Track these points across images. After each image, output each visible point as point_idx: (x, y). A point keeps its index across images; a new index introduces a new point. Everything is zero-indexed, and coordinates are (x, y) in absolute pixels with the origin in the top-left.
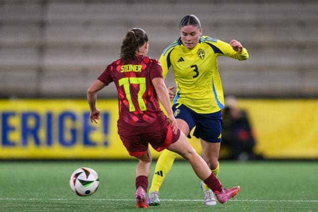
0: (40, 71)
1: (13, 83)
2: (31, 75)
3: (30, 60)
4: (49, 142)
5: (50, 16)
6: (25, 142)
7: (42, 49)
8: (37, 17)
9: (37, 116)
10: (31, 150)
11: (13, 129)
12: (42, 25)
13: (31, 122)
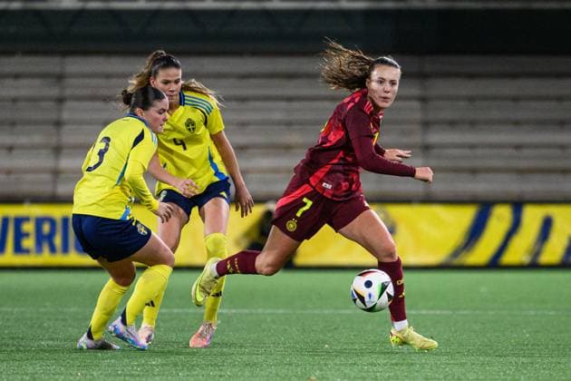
0: (56, 173)
1: (27, 185)
2: (47, 177)
3: (45, 161)
4: (65, 249)
5: (66, 116)
6: (39, 249)
7: (57, 150)
8: (53, 116)
9: (52, 222)
10: (46, 258)
11: (27, 235)
12: (58, 124)
13: (46, 228)
